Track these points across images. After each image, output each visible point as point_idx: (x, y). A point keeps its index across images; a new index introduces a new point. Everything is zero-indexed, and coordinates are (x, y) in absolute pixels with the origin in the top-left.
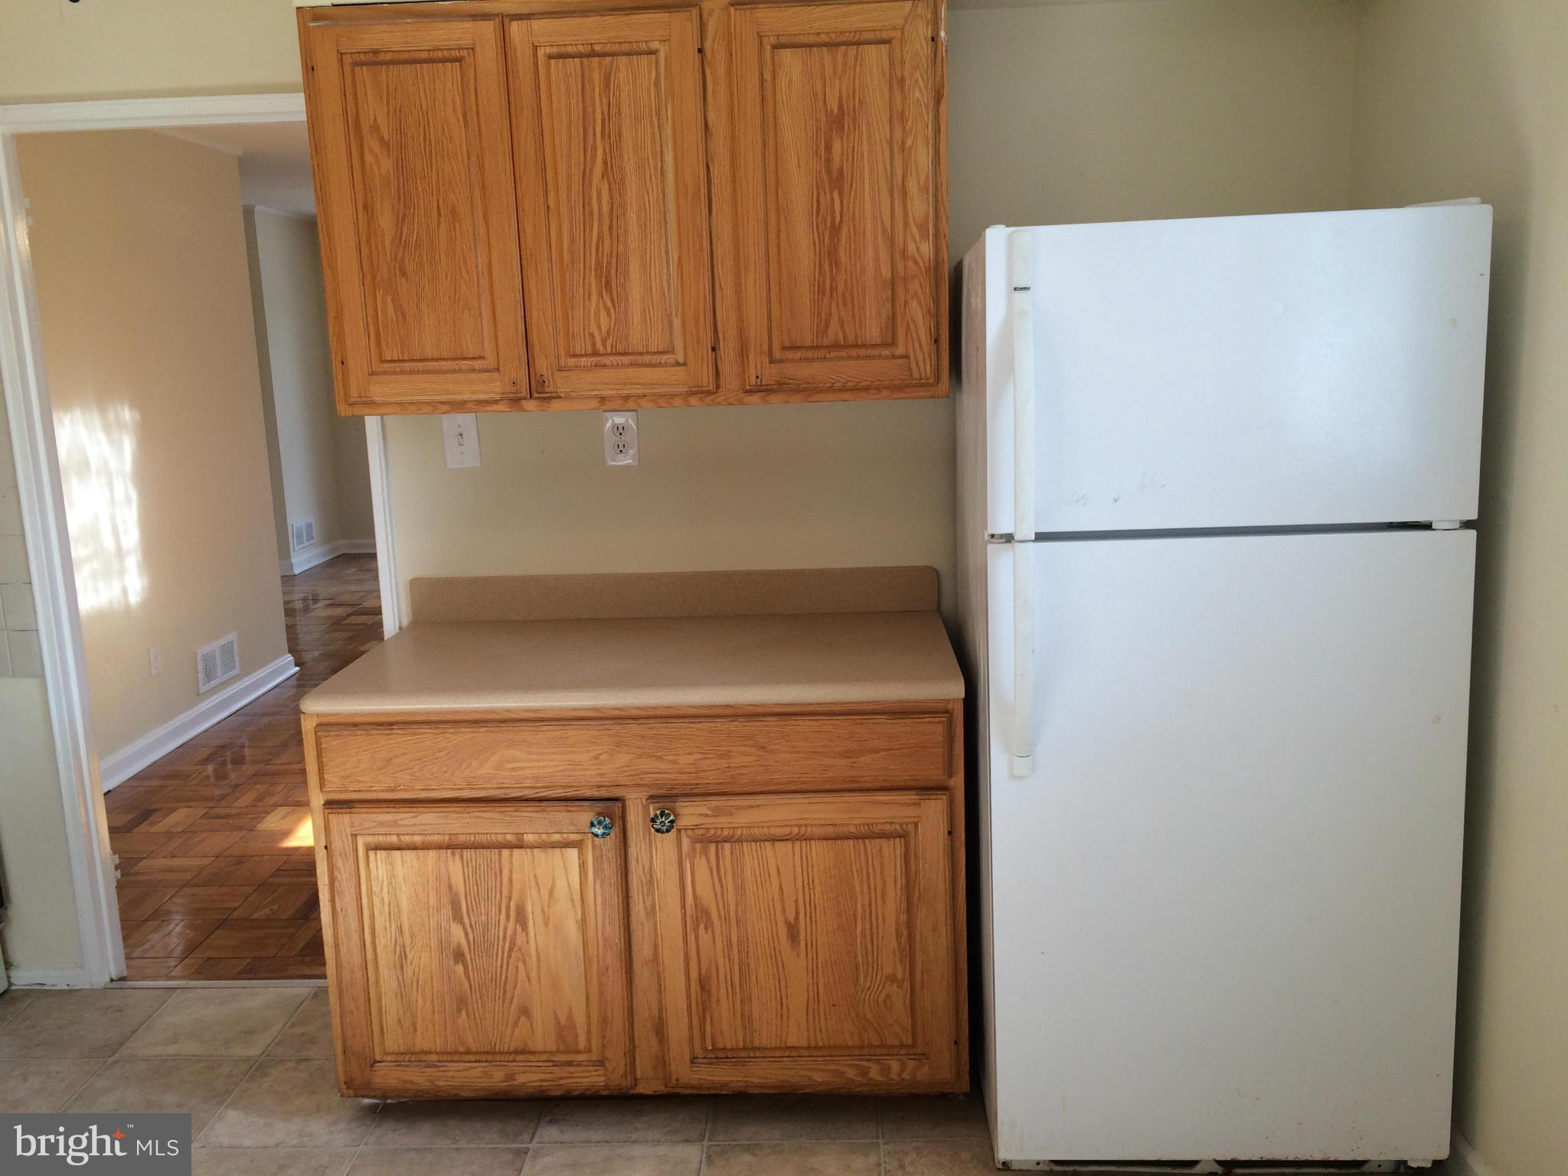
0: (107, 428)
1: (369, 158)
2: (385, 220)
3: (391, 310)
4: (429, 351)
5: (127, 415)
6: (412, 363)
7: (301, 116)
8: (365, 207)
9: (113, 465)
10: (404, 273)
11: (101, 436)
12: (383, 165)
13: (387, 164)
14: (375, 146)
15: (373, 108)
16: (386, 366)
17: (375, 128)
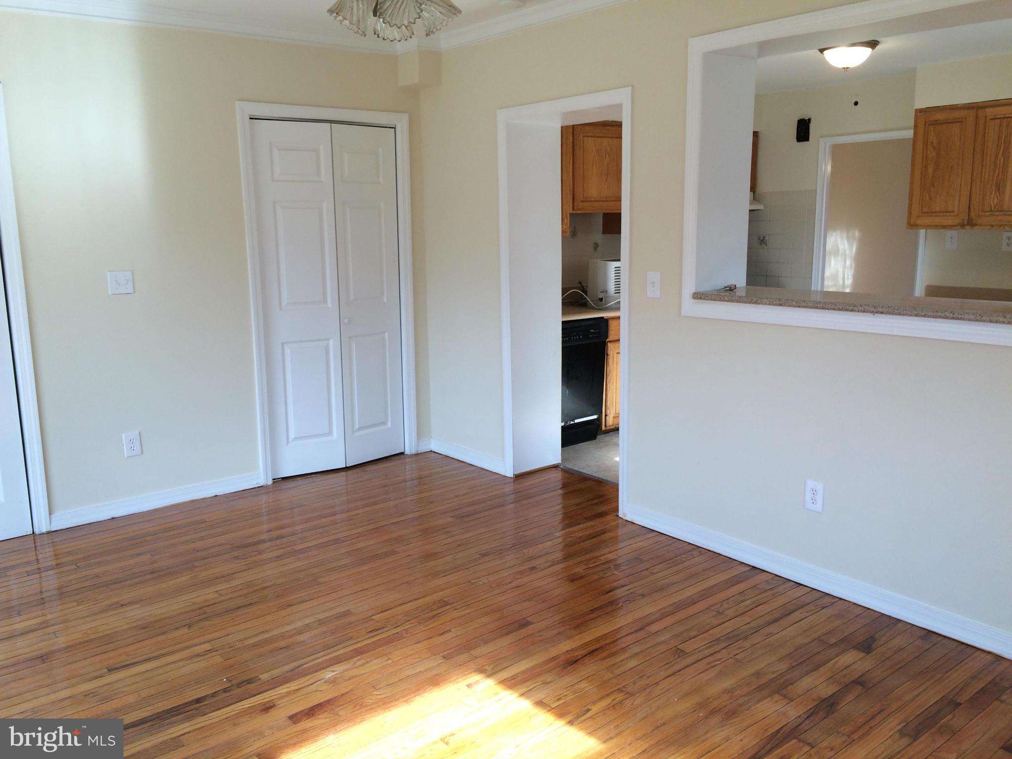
0: (848, 238)
1: (929, 152)
2: (930, 170)
3: (927, 197)
4: (938, 209)
5: (857, 234)
6: (931, 213)
7: (912, 136)
8: (925, 167)
9: (848, 252)
10: (933, 186)
11: (846, 242)
12: (932, 154)
13: (934, 154)
14: (931, 149)
15: (933, 137)
16: (924, 215)
17: (932, 143)
